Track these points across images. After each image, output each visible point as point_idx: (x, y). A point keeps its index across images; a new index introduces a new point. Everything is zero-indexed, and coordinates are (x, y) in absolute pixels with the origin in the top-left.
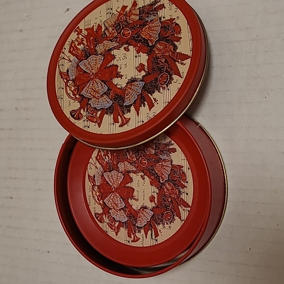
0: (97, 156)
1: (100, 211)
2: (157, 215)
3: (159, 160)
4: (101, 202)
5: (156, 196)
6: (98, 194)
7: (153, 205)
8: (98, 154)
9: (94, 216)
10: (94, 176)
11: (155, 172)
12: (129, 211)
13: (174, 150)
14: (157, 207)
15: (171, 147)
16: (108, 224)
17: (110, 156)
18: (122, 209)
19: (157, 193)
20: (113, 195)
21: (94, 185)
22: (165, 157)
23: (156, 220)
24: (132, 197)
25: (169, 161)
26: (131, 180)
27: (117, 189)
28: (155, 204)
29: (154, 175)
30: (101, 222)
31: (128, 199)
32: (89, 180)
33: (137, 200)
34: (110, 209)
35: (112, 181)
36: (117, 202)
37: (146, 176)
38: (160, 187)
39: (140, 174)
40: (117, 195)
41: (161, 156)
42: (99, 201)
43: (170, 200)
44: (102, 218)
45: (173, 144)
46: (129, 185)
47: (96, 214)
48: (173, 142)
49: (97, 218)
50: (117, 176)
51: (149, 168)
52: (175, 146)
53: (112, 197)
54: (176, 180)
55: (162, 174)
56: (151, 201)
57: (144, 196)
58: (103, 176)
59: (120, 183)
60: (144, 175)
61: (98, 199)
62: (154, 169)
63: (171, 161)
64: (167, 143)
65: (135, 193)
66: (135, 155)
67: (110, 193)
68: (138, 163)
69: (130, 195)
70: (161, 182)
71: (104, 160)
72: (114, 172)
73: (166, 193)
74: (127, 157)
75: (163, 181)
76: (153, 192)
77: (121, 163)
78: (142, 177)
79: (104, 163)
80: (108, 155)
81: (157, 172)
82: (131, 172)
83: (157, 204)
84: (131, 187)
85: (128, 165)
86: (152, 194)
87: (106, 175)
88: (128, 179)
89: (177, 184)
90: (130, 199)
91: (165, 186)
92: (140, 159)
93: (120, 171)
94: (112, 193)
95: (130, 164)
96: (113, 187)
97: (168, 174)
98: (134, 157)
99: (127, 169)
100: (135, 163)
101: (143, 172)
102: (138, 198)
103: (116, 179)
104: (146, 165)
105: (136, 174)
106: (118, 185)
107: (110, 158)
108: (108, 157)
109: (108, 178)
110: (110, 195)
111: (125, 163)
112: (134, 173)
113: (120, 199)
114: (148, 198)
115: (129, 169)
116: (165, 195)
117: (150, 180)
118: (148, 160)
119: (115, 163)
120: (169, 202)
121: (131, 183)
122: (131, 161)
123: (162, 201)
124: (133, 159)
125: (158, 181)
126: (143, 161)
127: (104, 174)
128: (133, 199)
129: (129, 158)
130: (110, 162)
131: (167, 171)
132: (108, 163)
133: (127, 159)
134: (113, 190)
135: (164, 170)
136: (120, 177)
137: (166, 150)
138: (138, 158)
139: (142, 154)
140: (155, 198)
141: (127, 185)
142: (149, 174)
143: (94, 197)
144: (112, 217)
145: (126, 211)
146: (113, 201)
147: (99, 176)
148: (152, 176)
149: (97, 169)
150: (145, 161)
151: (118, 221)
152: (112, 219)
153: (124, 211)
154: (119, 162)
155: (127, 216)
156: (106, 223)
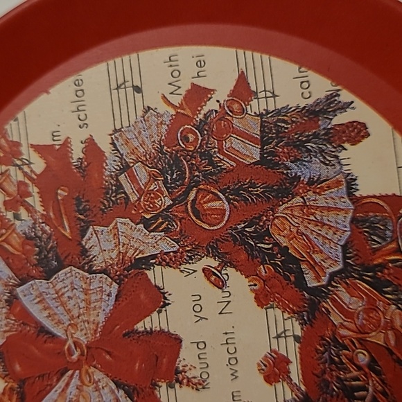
3: (287, 188)
5: (291, 350)
7: (283, 393)
11: (276, 244)
13: (357, 132)
15: (341, 119)
17: (39, 208)
19: (296, 338)
20: (75, 381)
22: (315, 168)
24: (176, 377)
25: (338, 183)
26: (159, 300)
27: (92, 353)
28: (293, 387)
29: (272, 257)
31: (155, 386)
33: (199, 385)
35: (65, 318)
37: (230, 271)
38: (310, 309)
40: (98, 375)
41: (295, 169)
43: (363, 358)
45: (347, 106)
46: (152, 322)
48: (345, 96)
50: (86, 292)
51: (242, 232)
52: (361, 112)
53: (72, 389)
54: (383, 266)
55: (311, 247)
56: (270, 378)
57: (233, 360)
58: (12, 301)
59: (101, 318)
60: (224, 264)
62: (268, 233)
63: (351, 183)
64: (317, 103)
65: (187, 356)
66: (165, 182)
67: (63, 375)
68: (184, 215)
69: (164, 368)
70: (312, 283)
71: (9, 227)
72: (68, 277)
73: (343, 332)
74: (128, 198)
75: (318, 278)
76: (278, 337)
77: (98, 228)
78: (213, 278)
79: (15, 240)
80: (29, 200)
81: (284, 242)
82: (152, 265)
83: (303, 388)
84: (162, 331)
85: (136, 235)
86: (275, 347)
87: (28, 295)
88: (142, 296)
89: (389, 284)
90: (164, 385)
91: (333, 301)
92: (192, 196)
93: (99, 263)
94: (70, 372)
95: (141, 226)
96: (70, 342)
97: (342, 243)
98: (159, 190)
99: (131, 252)
100: (166, 218)
101: (213, 251)
102: (205, 376)
103: (83, 305)
104: (226, 218)
105: (182, 267)
106: (96, 331)
107: (37, 216)
108: (30, 209)
109: (40, 306)
110: (62, 384)
111: (116, 228)
112: (168, 264)
113: (112, 392)
114: (256, 368)
115: (141, 252)
116: (335, 340)
117: (255, 285)
118: (234, 193)
119: (67, 233)
120: (359, 368)
121: (159, 312)
122: (147, 212)
123: (324, 372)
124: (158, 203)
125: (294, 283)
126: (205, 203)
127: (19, 290)
128: (177, 381)
129: (133, 198)
130: (44, 232)
131: (331, 232)
132: (31, 239)
133: (125, 208)
134: (75, 357)
135: (316, 229)
136: (102, 291)
137: (316, 136)
138: (178, 192)
139: (197, 173)
140: (288, 362)
141: (140, 326)
142: (243, 256)
148: (263, 263)
150: (220, 199)
154: (89, 224)
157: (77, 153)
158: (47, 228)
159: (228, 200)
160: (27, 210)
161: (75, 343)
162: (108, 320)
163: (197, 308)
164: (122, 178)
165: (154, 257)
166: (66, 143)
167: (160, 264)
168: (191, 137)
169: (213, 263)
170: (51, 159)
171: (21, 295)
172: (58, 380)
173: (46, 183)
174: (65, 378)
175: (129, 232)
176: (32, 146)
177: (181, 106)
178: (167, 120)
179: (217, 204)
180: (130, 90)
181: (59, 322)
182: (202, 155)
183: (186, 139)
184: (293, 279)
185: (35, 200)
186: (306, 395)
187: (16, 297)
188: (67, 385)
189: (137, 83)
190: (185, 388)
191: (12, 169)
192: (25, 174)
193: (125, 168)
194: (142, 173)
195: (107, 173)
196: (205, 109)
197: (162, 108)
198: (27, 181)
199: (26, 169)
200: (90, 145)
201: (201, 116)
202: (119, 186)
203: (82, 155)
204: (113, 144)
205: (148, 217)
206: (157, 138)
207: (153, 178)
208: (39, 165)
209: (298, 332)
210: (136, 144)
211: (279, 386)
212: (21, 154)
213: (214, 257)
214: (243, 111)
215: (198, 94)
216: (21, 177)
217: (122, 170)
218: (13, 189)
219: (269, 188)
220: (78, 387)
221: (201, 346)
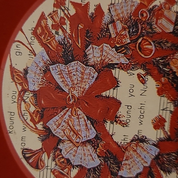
0: (36, 28)
1: (35, 143)
2: (167, 154)
4: (40, 126)
5: (167, 116)
6: (32, 109)
7: (160, 134)
8: (39, 24)
9: (21, 156)
10: (26, 71)
11: (171, 70)
12: (104, 147)
14: (169, 139)
16: (53, 172)
17: (68, 31)
18: (89, 141)
19: (171, 112)
20: (69, 113)
21: (24, 91)
23: (163, 163)
24: (115, 119)
26: (115, 83)
27: (79, 102)
28: (165, 132)
29: (168, 75)
30: (37, 167)
31: (105, 121)
32: (13, 79)
33: (125, 124)
34: (60, 141)
35: (70, 84)
36: (77, 128)
37: (149, 77)
39: (136, 72)
40: (80, 112)
42: (35, 123)
44: (39, 160)
46: (110, 93)
47: (25, 151)
49: (27, 159)
50: (82, 73)
51: (158, 61)
53: (66, 116)
56: (156, 127)
57: (142, 116)
58: (47, 71)
59: (87, 87)
60: (147, 74)
61: (32, 120)
62: (169, 64)
65: (122, 111)
66: (129, 32)
67: (63, 109)
68: (135, 49)
69: (111, 114)
71: (53, 37)
72: (75, 65)
74: (110, 35)
76: (163, 110)
77: (95, 46)
78: (141, 79)
79: (54, 44)
80: (65, 26)
81: (175, 70)
82: (115, 67)
83: (169, 133)
84: (113, 98)
85: (111, 52)
86: (161, 114)
87: (55, 70)
88: (108, 81)
90: (109, 122)
92: (140, 41)
93: (91, 62)
94: (67, 109)
95: (114, 49)
96: (70, 95)
98: (126, 35)
99: (107, 60)
100: (126, 48)
101: (143, 67)
102: (128, 121)
103: (80, 79)
104: (152, 54)
105: (128, 71)
106: (83, 92)
107: (67, 35)
108: (64, 31)
109: (59, 76)
110: (62, 113)
111: (102, 47)
112: (122, 69)
113: (85, 120)
114: (151, 121)
115: (111, 61)
117: (158, 85)
118: (158, 43)
119: (79, 45)
121: (114, 89)
122: (118, 43)
124: (124, 41)
125: (175, 88)
126: (145, 45)
127: (51, 67)
128: (116, 121)
129: (113, 36)
132: (62, 44)
133: (108, 39)
134: (71, 102)
136: (90, 75)
138: (134, 38)
139: (144, 31)
140: (165, 121)
141: (104, 94)
142: (156, 72)
143: (21, 115)
144: (63, 157)
145: (98, 147)
146: (68, 124)
147: (38, 72)
148: (164, 76)
149: (35, 55)
150: (151, 45)
151: (77, 166)
152: (63, 162)
153: (93, 147)
154: (90, 43)
155: (99, 156)
156: (49, 171)
157: (92, 10)
158: (70, 41)
159: (155, 46)
161: (72, 96)
162: (90, 88)
163: (131, 91)
164: (110, 26)
165: (117, 64)
166: (88, 4)
167: (119, 68)
168: (145, 15)
169: (142, 72)
171: (51, 69)
172: (61, 111)
173: (74, 20)
174: (64, 111)
175: (108, 51)
176: (71, 1)
178: (136, 5)
179: (150, 47)
181: (67, 85)
182: (148, 24)
183: (142, 15)
184: (175, 86)
185: (67, 27)
186: (169, 136)
187: (49, 70)
188: (65, 114)
190: (118, 124)
191: (59, 10)
192: (65, 14)
193: (113, 22)
194: (119, 26)
195: (104, 22)
196: (154, 4)
198: (65, 17)
199: (66, 12)
200: (99, 8)
201: (151, 7)
202: (108, 29)
203: (93, 12)
204: (109, 9)
205: (118, 46)
206: (129, 12)
207: (124, 29)
208: (72, 11)
209: (172, 109)
210: (120, 12)
211: (159, 131)
212: (65, 4)
213: (143, 70)
214: (170, 9)
216: (62, 15)
217: (111, 22)
218: (58, 20)
219: (173, 45)
220: (69, 116)
221: (129, 107)
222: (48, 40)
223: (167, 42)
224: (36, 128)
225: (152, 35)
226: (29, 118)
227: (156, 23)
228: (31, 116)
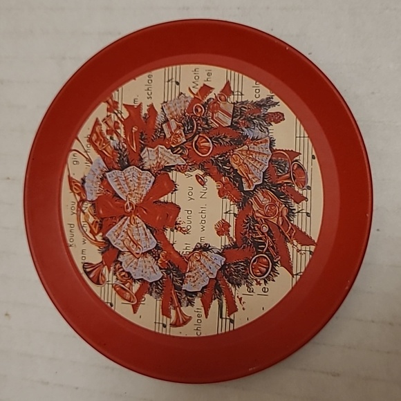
0: (91, 135)
1: (95, 257)
2: (235, 264)
3: (241, 140)
4: (99, 238)
5: (231, 220)
6: (91, 220)
7: (225, 241)
8: (94, 131)
9: (81, 271)
10: (83, 180)
11: (232, 167)
12: (165, 257)
13: (279, 117)
14: (235, 246)
15: (272, 110)
16: (114, 287)
17: (123, 135)
18: (149, 252)
19: (235, 215)
20: (127, 222)
21: (83, 201)
22: (256, 132)
23: (231, 274)
24: (175, 226)
25: (266, 141)
26: (173, 187)
27: (137, 209)
28: (230, 239)
29: (229, 173)
30: (98, 283)
31: (165, 229)
32: (71, 189)
33: (186, 232)
34: (120, 253)
35: (127, 190)
36: (136, 238)
37: (208, 178)
38: (243, 200)
39: (194, 173)
40: (139, 220)
41: (246, 132)
42: (94, 235)
43: (265, 229)
44: (100, 273)
45: (276, 104)
46: (167, 198)
47: (85, 265)
48: (276, 99)
49: (88, 274)
50: (139, 179)
51: (217, 159)
52: (282, 108)
53: (125, 226)
54: (281, 185)
55: (248, 171)
56: (220, 233)
57: (203, 222)
58: (103, 179)
59: (144, 193)
60: (206, 174)
61: (92, 232)
62: (229, 161)
63: (272, 142)
64: (262, 101)
65: (182, 217)
66: (184, 130)
67: (122, 218)
68: (191, 147)
69: (170, 220)
70: (246, 189)
71: (107, 143)
72: (131, 171)
73: (258, 215)
74: (165, 136)
75: (249, 187)
76: (226, 213)
77: (149, 149)
78: (200, 180)
79: (109, 149)
80: (119, 131)
81: (236, 167)
82: (172, 170)
83: (235, 240)
84: (172, 203)
85: (166, 154)
86: (224, 218)
87: (111, 177)
88: (165, 185)
89: (284, 194)
90: (169, 229)
91: (255, 198)
92: (196, 139)
93: (147, 166)
94: (125, 217)
95: (170, 150)
96: (128, 202)
97: (264, 171)
98: (181, 134)
99: (163, 162)
100: (182, 148)
101: (202, 167)
102: (189, 227)
103: (136, 185)
104: (210, 151)
105: (186, 173)
106: (141, 199)
107: (121, 139)
108: (118, 135)
109: (116, 183)
110: (121, 222)
111: (158, 149)
112: (179, 171)
113: (144, 229)
114: (214, 227)
115: (168, 163)
116: (253, 218)
117: (219, 186)
118: (216, 140)
119: (134, 149)
120: (263, 234)
121: (172, 193)
122: (173, 143)
123: (246, 233)
124: (179, 140)
125: (237, 187)
126: (201, 143)
127: (107, 174)
128: (176, 228)
129: (168, 136)
130: (123, 147)
131: (259, 164)
132: (117, 150)
133: (163, 140)
134: (129, 210)
135: (252, 162)
136: (147, 180)
137: (259, 116)
138: (190, 136)
139: (199, 128)
140: (230, 226)
141: (162, 199)
142: (216, 171)
143: (81, 227)
144: (123, 271)
145: (159, 257)
146: (128, 234)
147: (95, 180)
148: (225, 176)
149: (91, 163)
150: (208, 142)
151: (138, 280)
152: (124, 276)
153: (154, 258)
154: (145, 146)
155: (160, 269)
156: (110, 286)
157: (144, 111)
158: (125, 146)
159: (213, 143)
160: (117, 135)
161: (130, 203)
162: (147, 193)
163: (190, 193)
164: (164, 125)
165: (173, 166)
166: (140, 105)
167: (176, 170)
168: (199, 110)
169: (201, 173)
170: (131, 111)
171: (108, 177)
172: (119, 220)
173: (128, 123)
174: (123, 220)
175: (163, 152)
176: (124, 105)
177: (197, 94)
178: (189, 100)
179: (207, 144)
180: (174, 83)
181: (124, 192)
182: (203, 119)
183: (197, 110)
184: (237, 185)
185: (121, 131)
186: (235, 243)
187: (106, 178)
188: (123, 223)
189: (178, 80)
190: (179, 232)
191: (113, 114)
192: (118, 118)
193: (167, 121)
194: (174, 124)
195: (157, 122)
196: (208, 97)
197: (188, 94)
198: (119, 121)
199: (119, 115)
200: (151, 108)
201: (206, 100)
202: (162, 129)
203: (147, 112)
204: (162, 108)
205: (173, 146)
206: (183, 108)
207: (179, 127)
208: (126, 114)
209: (236, 213)
210: (173, 109)
211: (223, 237)
212: (118, 107)
213: (202, 170)
214: (226, 100)
215: (206, 89)
216: (116, 119)
217: (164, 122)
218: (111, 124)
219: (232, 140)
220: (128, 225)
221: (190, 212)
222: (103, 146)
223: (226, 137)
224: (96, 240)
225: (208, 130)
226: (89, 229)
227: (212, 118)
228: (90, 227)
